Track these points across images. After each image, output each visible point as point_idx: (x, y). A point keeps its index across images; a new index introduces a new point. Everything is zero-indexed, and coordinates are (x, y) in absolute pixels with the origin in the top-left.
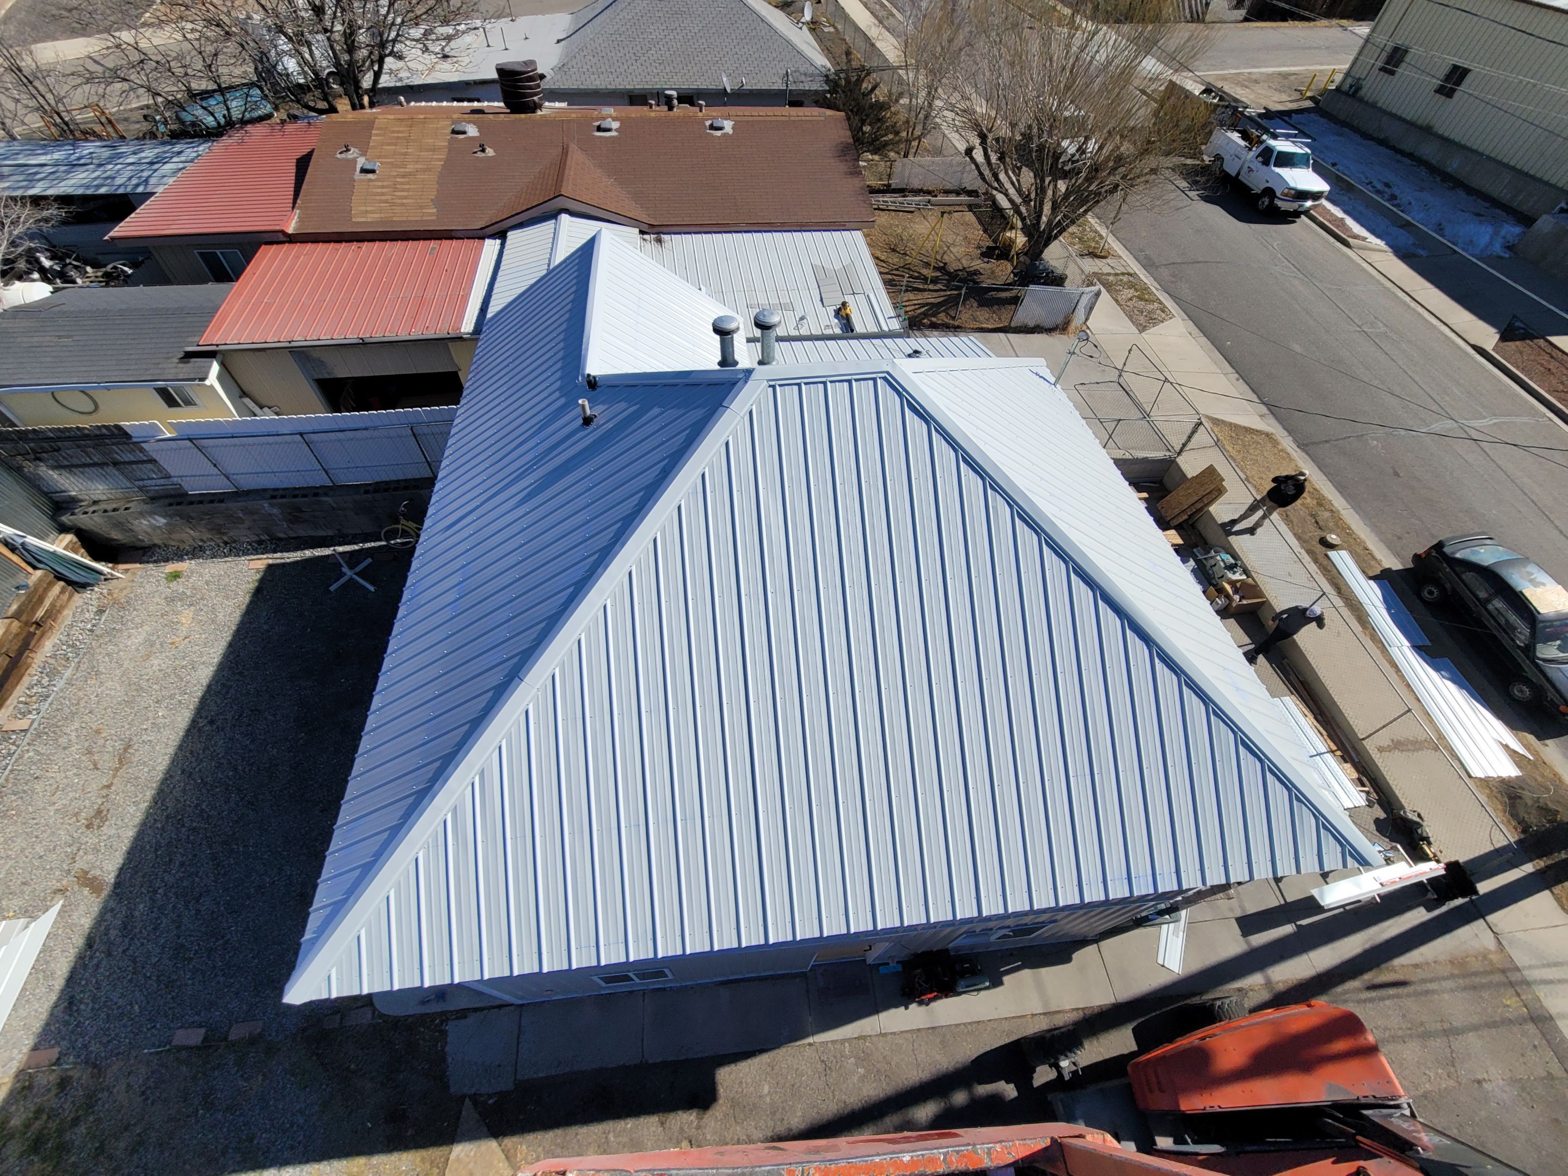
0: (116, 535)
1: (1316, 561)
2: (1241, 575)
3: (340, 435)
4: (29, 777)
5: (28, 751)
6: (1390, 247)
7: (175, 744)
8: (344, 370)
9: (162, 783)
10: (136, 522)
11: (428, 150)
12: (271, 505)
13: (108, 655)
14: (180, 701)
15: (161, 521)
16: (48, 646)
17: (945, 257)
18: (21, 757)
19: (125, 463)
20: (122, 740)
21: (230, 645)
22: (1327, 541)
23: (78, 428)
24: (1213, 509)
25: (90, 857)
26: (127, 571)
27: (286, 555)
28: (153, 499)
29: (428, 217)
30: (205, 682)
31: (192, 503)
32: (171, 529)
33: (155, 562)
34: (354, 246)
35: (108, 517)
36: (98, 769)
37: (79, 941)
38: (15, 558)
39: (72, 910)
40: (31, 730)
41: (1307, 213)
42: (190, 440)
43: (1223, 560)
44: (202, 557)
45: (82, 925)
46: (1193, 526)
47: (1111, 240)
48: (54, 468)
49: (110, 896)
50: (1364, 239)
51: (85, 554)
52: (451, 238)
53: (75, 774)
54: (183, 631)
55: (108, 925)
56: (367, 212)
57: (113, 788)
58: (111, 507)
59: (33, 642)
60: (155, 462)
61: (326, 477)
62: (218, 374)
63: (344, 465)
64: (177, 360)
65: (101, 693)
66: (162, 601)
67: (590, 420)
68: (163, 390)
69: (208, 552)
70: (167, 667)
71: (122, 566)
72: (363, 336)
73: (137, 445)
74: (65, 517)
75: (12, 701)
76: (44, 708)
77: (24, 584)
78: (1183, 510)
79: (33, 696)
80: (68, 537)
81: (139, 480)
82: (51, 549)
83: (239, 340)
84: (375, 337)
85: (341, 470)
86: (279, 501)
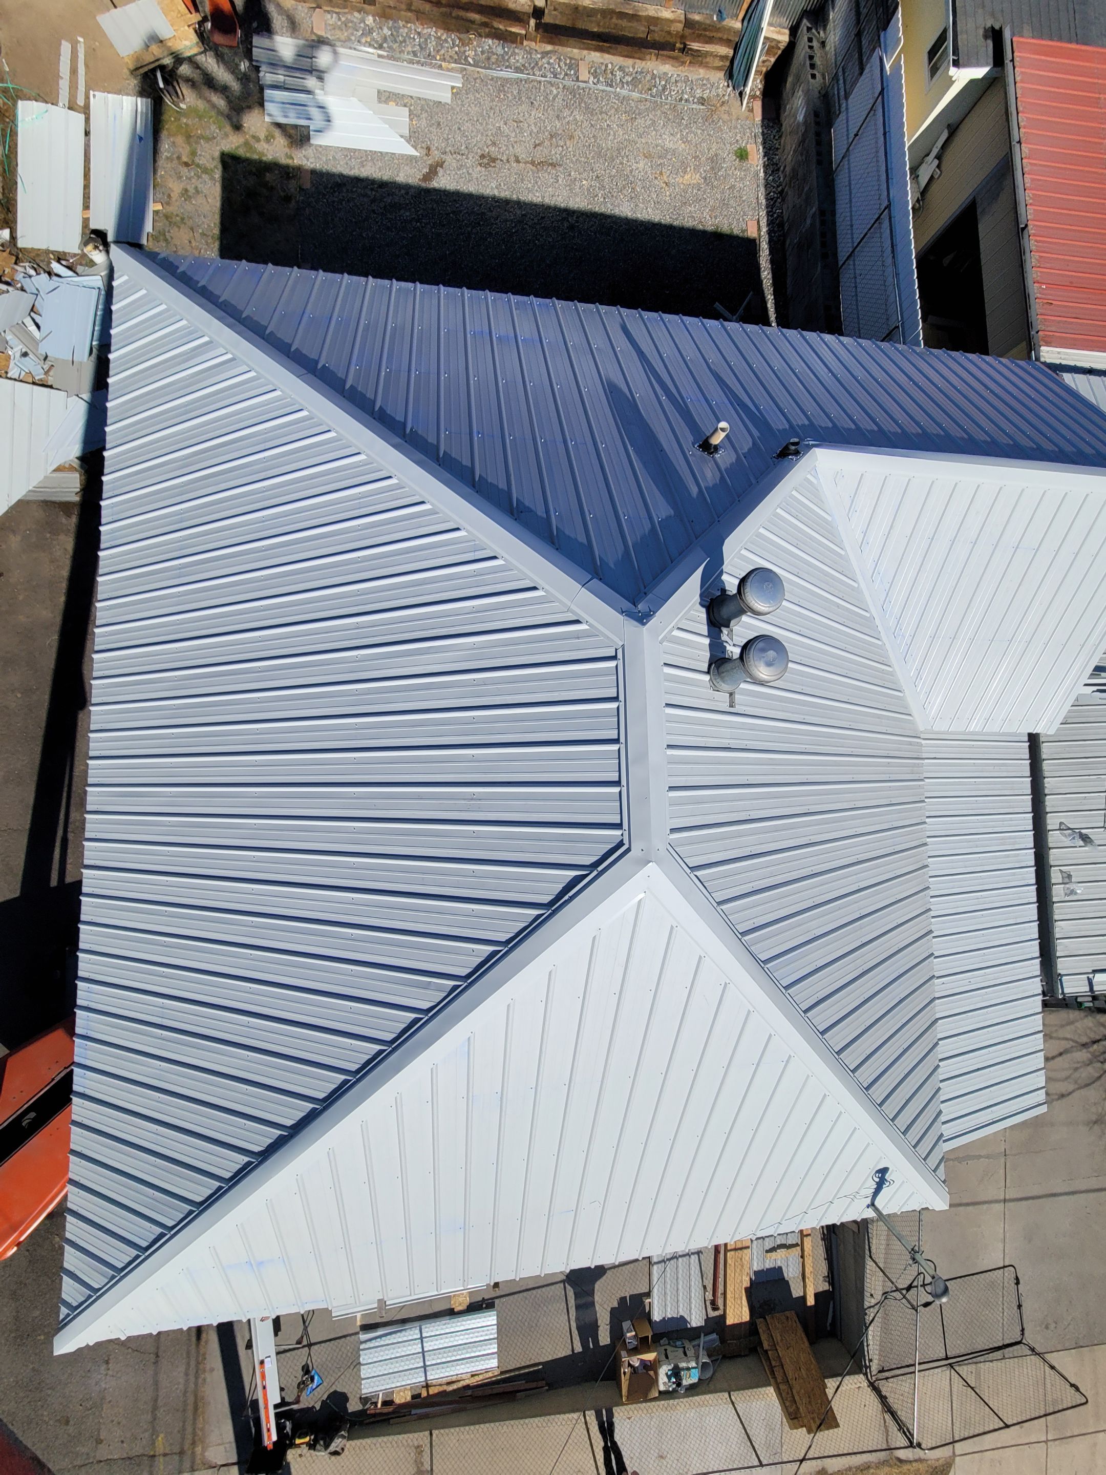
0: (789, 83)
2: (665, 1384)
3: (888, 251)
4: (533, 97)
5: (558, 88)
7: (553, 203)
8: (988, 226)
9: (515, 201)
10: (800, 92)
12: (817, 214)
13: (653, 122)
15: (801, 118)
16: (663, 68)
18: (553, 84)
19: (860, 42)
20: (561, 159)
25: (455, 165)
26: (751, 110)
28: (824, 96)
31: (823, 135)
32: (795, 130)
33: (762, 132)
35: (805, 63)
36: (535, 147)
39: (412, 164)
40: (578, 84)
42: (882, 92)
43: (691, 1369)
44: (766, 173)
49: (419, 188)
53: (532, 132)
54: (675, 179)
57: (515, 165)
58: (817, 61)
59: (665, 53)
60: (861, 74)
61: (845, 258)
62: (972, 82)
63: (858, 272)
64: (989, 25)
65: (611, 129)
66: (712, 152)
67: (706, 447)
68: (945, 31)
69: (771, 178)
70: (634, 176)
71: (758, 106)
72: (1030, 227)
73: (876, 43)
74: (805, 23)
75: (607, 58)
76: (600, 87)
77: (725, 16)
78: (774, 1346)
79: (612, 74)
80: (784, 38)
81: (843, 70)
82: (765, 24)
83: (1022, 81)
84: (1032, 242)
85: (852, 271)
86: (818, 220)
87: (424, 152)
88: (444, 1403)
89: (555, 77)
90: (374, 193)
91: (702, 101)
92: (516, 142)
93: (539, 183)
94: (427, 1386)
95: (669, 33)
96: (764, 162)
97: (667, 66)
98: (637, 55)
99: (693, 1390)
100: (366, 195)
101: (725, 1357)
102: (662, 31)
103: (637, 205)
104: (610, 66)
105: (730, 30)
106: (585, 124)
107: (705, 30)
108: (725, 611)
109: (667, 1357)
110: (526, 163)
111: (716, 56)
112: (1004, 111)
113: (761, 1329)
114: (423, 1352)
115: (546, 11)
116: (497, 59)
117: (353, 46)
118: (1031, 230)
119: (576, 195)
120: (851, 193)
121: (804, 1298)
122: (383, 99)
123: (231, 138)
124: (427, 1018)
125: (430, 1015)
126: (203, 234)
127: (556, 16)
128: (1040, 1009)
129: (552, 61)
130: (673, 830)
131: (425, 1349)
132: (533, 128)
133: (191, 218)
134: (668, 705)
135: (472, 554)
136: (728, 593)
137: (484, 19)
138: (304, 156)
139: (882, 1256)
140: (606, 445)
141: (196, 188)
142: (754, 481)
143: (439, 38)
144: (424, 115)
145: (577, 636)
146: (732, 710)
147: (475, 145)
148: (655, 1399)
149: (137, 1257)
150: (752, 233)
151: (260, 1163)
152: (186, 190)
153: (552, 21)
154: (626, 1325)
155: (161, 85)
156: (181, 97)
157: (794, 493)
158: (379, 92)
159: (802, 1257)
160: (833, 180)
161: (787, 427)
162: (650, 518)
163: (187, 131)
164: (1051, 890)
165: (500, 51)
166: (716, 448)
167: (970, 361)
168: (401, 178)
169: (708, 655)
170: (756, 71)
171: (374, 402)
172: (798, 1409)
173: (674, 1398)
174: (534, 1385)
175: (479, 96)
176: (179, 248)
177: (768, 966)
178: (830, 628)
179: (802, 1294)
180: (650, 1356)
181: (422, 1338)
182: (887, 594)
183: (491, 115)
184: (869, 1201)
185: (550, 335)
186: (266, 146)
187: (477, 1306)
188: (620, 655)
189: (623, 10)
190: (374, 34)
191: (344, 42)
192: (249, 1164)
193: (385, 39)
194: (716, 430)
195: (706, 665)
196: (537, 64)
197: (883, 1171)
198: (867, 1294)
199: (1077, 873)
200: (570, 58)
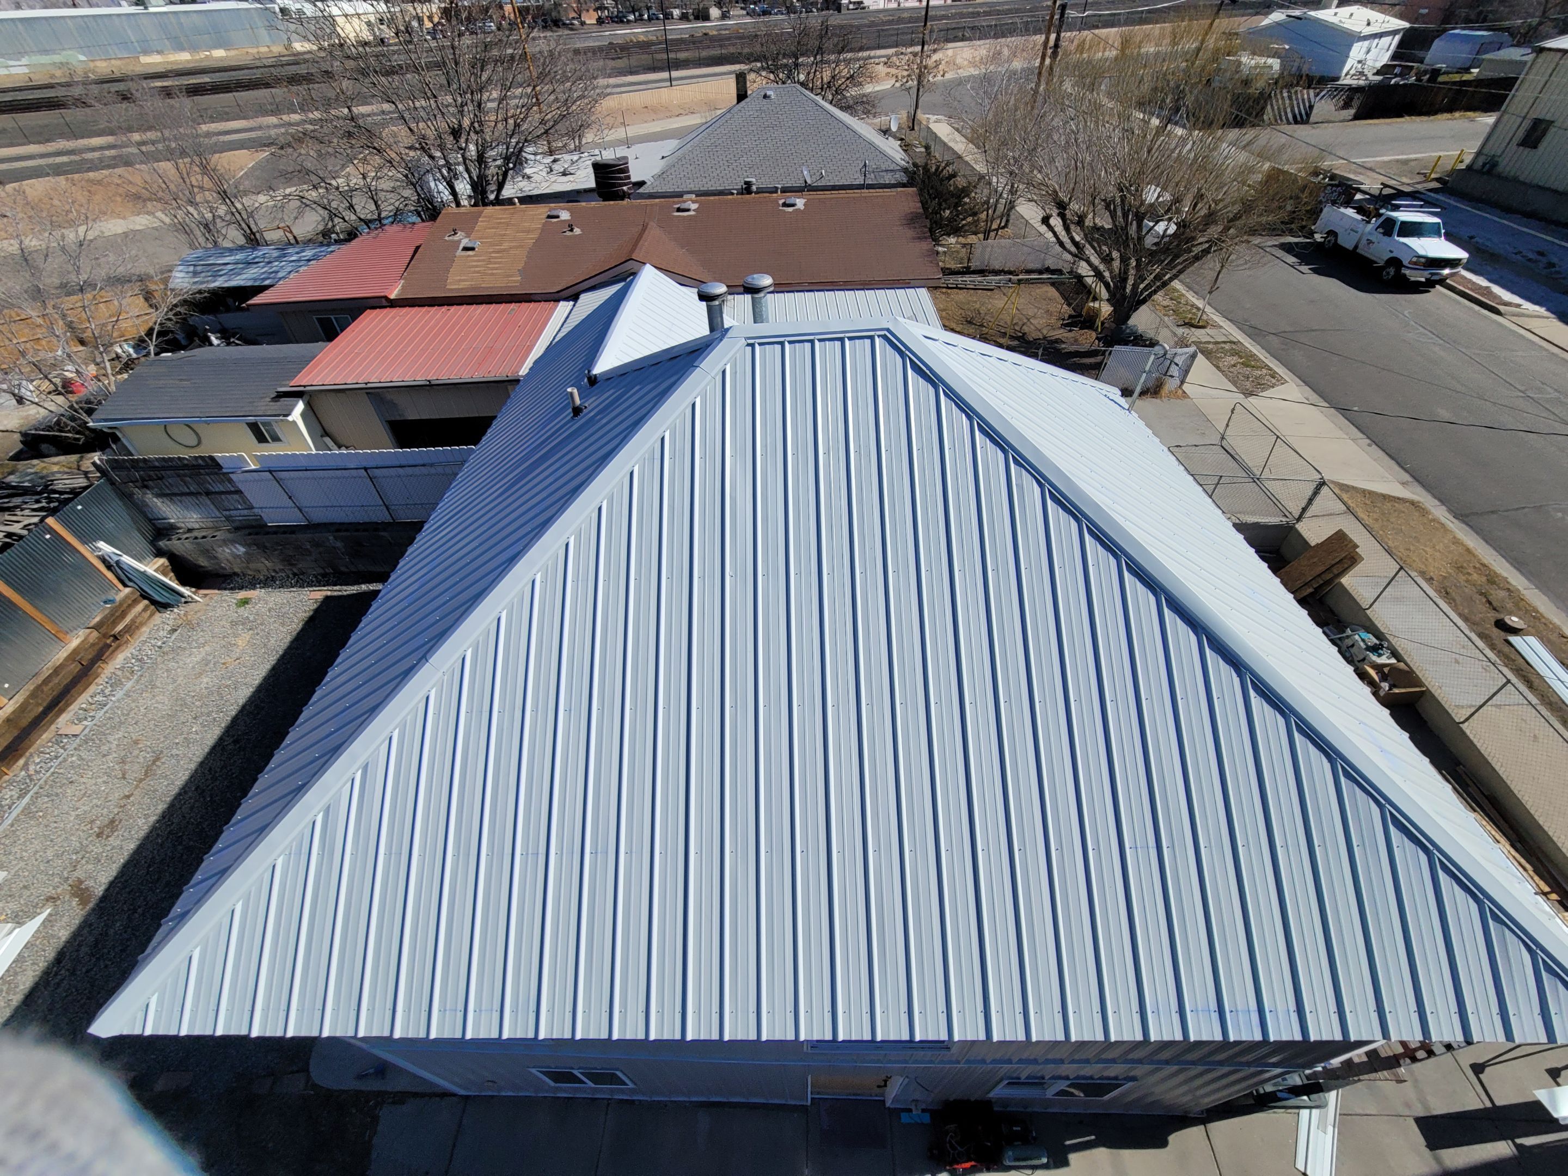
0: (203, 562)
1: (1492, 647)
2: (1388, 658)
3: (400, 471)
4: (65, 781)
5: (72, 755)
6: (1552, 312)
7: (199, 760)
8: (414, 412)
9: (175, 798)
10: (220, 550)
11: (523, 232)
12: (335, 538)
13: (167, 671)
14: (214, 719)
15: (241, 550)
16: (120, 659)
17: (1025, 327)
18: (65, 760)
19: (216, 493)
20: (154, 752)
21: (274, 668)
22: (1505, 624)
23: (179, 458)
24: (1345, 580)
25: (90, 866)
26: (206, 595)
27: (345, 588)
28: (237, 529)
29: (513, 283)
30: (241, 702)
31: (268, 533)
32: (249, 557)
33: (232, 589)
34: (444, 309)
35: (197, 544)
36: (124, 778)
37: (50, 954)
38: (109, 575)
39: (56, 920)
40: (81, 736)
41: (1442, 282)
42: (270, 472)
43: (1363, 640)
44: (271, 586)
45: (59, 938)
46: (1321, 601)
47: (1208, 309)
48: (158, 496)
49: (93, 910)
50: (1519, 306)
51: (174, 578)
52: (530, 301)
53: (104, 782)
54: (237, 652)
55: (82, 941)
56: (460, 281)
57: (131, 799)
58: (201, 534)
59: (107, 654)
60: (241, 493)
61: (388, 515)
62: (303, 415)
64: (271, 399)
65: (151, 705)
66: (228, 625)
67: (578, 410)
68: (248, 423)
69: (277, 583)
70: (214, 686)
71: (204, 591)
72: (431, 380)
73: (226, 477)
74: (161, 543)
75: (74, 707)
76: (99, 716)
77: (112, 598)
78: (1308, 584)
79: (93, 704)
80: (162, 560)
81: (226, 510)
82: (142, 569)
83: (323, 383)
84: (442, 379)
85: (400, 508)
86: (341, 537)
87: (50, 904)
89: (56, 757)
91: (172, 631)
92: (106, 798)
93: (168, 773)
95: (93, 645)
96: (261, 588)
97: (120, 655)
98: (91, 679)
102: (86, 650)
103: (245, 684)
104: (84, 706)
105: (127, 597)
106: (130, 729)
107: (112, 616)
109: (1364, 660)
111: (140, 614)
119: (203, 738)
124: (1046, 484)
125: (1043, 482)
129: (37, 760)
132: (101, 781)
145: (734, 373)
147: (81, 843)
148: (1408, 666)
150: (320, 597)
160: (315, 524)
172: (1345, 557)
173: (1397, 651)
174: (1467, 777)
180: (1372, 672)
183: (55, 825)
188: (752, 341)
189: (43, 678)
192: (1253, 686)
196: (29, 776)
200: (50, 741)
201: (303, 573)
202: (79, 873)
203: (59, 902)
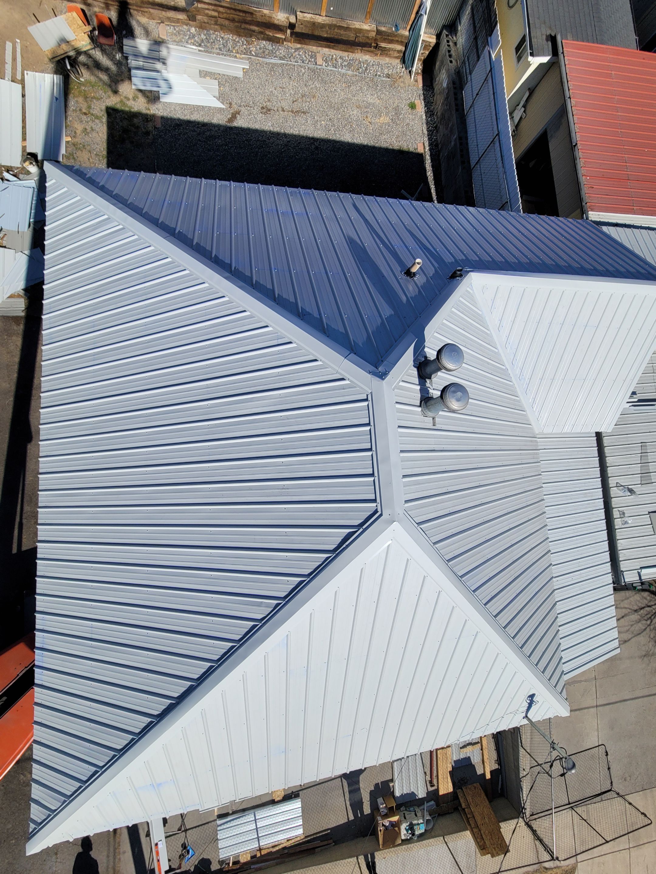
0: (437, 65)
2: (405, 835)
4: (291, 74)
5: (305, 69)
7: (305, 134)
8: (554, 145)
9: (282, 133)
10: (444, 71)
12: (457, 139)
13: (361, 88)
15: (445, 85)
16: (365, 57)
18: (302, 67)
19: (477, 43)
20: (309, 109)
24: (468, 834)
25: (246, 113)
26: (416, 81)
28: (458, 73)
30: (342, 139)
31: (457, 95)
32: (442, 92)
33: (424, 94)
35: (446, 55)
38: (413, 16)
39: (221, 113)
40: (316, 66)
42: (491, 70)
43: (420, 824)
44: (427, 116)
45: (213, 119)
49: (226, 127)
54: (375, 120)
55: (212, 130)
57: (282, 113)
58: (453, 53)
59: (366, 49)
60: (478, 60)
61: (475, 164)
62: (541, 65)
63: (482, 171)
64: (548, 34)
65: (337, 92)
66: (395, 105)
67: (409, 273)
68: (524, 37)
69: (429, 119)
70: (351, 119)
71: (420, 78)
72: (578, 145)
73: (486, 43)
74: (445, 32)
75: (333, 52)
76: (329, 68)
77: (399, 28)
78: (468, 806)
79: (336, 60)
80: (433, 40)
81: (468, 58)
82: (422, 33)
83: (569, 64)
84: (580, 153)
85: (479, 171)
86: (458, 142)
87: (228, 106)
88: (271, 860)
89: (303, 62)
90: (199, 129)
91: (388, 76)
92: (282, 100)
93: (297, 123)
94: (260, 850)
95: (368, 37)
96: (425, 110)
97: (367, 56)
98: (350, 50)
99: (422, 837)
100: (194, 131)
101: (439, 815)
102: (364, 36)
103: (354, 135)
104: (334, 56)
105: (402, 36)
106: (322, 89)
107: (388, 36)
108: (428, 370)
109: (405, 818)
110: (288, 111)
111: (395, 50)
112: (560, 80)
113: (460, 795)
114: (257, 829)
115: (297, 25)
116: (269, 52)
117: (183, 45)
118: (579, 146)
119: (318, 130)
120: (476, 128)
121: (484, 775)
122: (203, 75)
123: (112, 98)
124: (261, 624)
125: (262, 622)
126: (97, 155)
127: (302, 28)
128: (612, 592)
129: (301, 53)
130: (406, 502)
131: (258, 827)
132: (292, 91)
133: (89, 145)
134: (399, 427)
135: (276, 341)
136: (428, 359)
137: (260, 30)
138: (156, 108)
139: (528, 745)
140: (351, 274)
141: (92, 127)
142: (438, 293)
143: (234, 40)
144: (227, 84)
145: (343, 388)
146: (434, 427)
147: (258, 102)
148: (399, 845)
149: (80, 787)
150: (420, 150)
151: (158, 722)
152: (86, 129)
153: (300, 31)
154: (380, 800)
155: (69, 67)
156: (81, 74)
157: (461, 299)
158: (200, 71)
159: (482, 749)
160: (465, 120)
161: (454, 261)
162: (381, 316)
163: (85, 95)
164: (614, 522)
165: (270, 47)
166: (414, 274)
167: (551, 220)
168: (215, 121)
169: (420, 395)
170: (418, 59)
171: (211, 252)
172: (485, 843)
173: (411, 843)
174: (326, 843)
175: (259, 74)
176: (82, 163)
177: (463, 579)
178: (485, 376)
179: (483, 772)
180: (395, 819)
181: (255, 820)
182: (515, 355)
183: (267, 84)
184: (524, 715)
185: (312, 211)
186: (133, 103)
187: (289, 796)
188: (370, 398)
189: (341, 25)
190: (196, 38)
191: (178, 42)
192: (151, 722)
193: (202, 41)
194: (414, 263)
195: (419, 402)
196: (292, 55)
197: (532, 696)
198: (521, 769)
199: (628, 511)
200: (311, 52)
201: (437, 132)
202: (243, 109)
203: (229, 109)
